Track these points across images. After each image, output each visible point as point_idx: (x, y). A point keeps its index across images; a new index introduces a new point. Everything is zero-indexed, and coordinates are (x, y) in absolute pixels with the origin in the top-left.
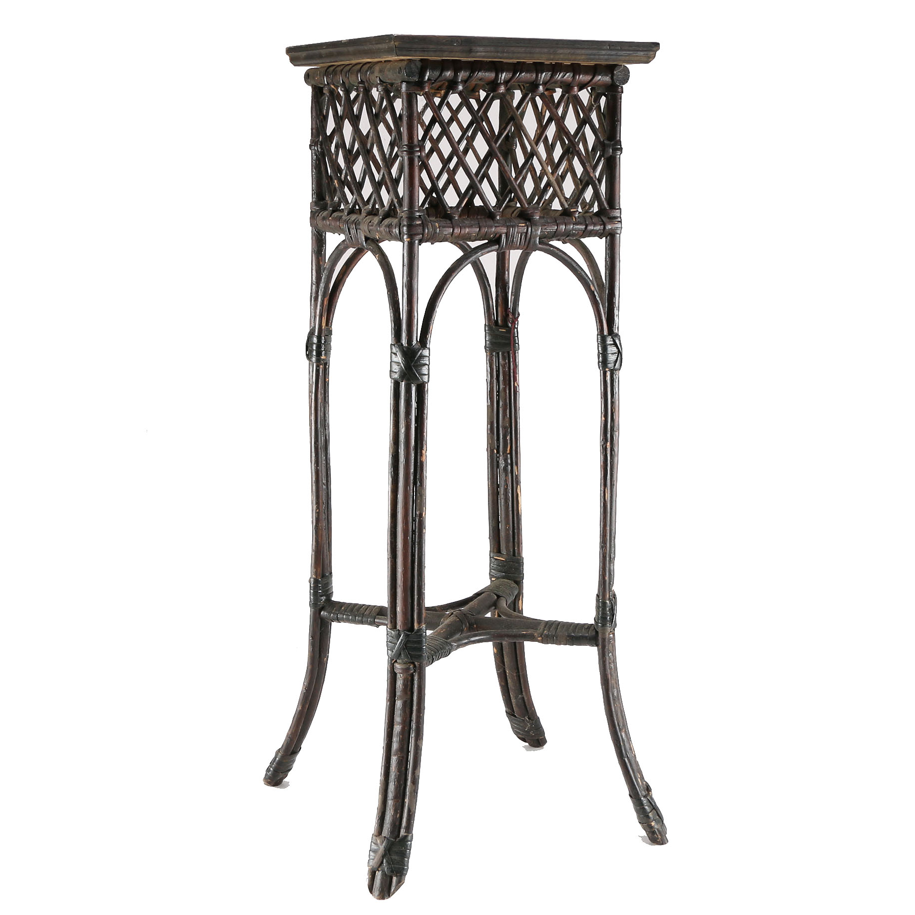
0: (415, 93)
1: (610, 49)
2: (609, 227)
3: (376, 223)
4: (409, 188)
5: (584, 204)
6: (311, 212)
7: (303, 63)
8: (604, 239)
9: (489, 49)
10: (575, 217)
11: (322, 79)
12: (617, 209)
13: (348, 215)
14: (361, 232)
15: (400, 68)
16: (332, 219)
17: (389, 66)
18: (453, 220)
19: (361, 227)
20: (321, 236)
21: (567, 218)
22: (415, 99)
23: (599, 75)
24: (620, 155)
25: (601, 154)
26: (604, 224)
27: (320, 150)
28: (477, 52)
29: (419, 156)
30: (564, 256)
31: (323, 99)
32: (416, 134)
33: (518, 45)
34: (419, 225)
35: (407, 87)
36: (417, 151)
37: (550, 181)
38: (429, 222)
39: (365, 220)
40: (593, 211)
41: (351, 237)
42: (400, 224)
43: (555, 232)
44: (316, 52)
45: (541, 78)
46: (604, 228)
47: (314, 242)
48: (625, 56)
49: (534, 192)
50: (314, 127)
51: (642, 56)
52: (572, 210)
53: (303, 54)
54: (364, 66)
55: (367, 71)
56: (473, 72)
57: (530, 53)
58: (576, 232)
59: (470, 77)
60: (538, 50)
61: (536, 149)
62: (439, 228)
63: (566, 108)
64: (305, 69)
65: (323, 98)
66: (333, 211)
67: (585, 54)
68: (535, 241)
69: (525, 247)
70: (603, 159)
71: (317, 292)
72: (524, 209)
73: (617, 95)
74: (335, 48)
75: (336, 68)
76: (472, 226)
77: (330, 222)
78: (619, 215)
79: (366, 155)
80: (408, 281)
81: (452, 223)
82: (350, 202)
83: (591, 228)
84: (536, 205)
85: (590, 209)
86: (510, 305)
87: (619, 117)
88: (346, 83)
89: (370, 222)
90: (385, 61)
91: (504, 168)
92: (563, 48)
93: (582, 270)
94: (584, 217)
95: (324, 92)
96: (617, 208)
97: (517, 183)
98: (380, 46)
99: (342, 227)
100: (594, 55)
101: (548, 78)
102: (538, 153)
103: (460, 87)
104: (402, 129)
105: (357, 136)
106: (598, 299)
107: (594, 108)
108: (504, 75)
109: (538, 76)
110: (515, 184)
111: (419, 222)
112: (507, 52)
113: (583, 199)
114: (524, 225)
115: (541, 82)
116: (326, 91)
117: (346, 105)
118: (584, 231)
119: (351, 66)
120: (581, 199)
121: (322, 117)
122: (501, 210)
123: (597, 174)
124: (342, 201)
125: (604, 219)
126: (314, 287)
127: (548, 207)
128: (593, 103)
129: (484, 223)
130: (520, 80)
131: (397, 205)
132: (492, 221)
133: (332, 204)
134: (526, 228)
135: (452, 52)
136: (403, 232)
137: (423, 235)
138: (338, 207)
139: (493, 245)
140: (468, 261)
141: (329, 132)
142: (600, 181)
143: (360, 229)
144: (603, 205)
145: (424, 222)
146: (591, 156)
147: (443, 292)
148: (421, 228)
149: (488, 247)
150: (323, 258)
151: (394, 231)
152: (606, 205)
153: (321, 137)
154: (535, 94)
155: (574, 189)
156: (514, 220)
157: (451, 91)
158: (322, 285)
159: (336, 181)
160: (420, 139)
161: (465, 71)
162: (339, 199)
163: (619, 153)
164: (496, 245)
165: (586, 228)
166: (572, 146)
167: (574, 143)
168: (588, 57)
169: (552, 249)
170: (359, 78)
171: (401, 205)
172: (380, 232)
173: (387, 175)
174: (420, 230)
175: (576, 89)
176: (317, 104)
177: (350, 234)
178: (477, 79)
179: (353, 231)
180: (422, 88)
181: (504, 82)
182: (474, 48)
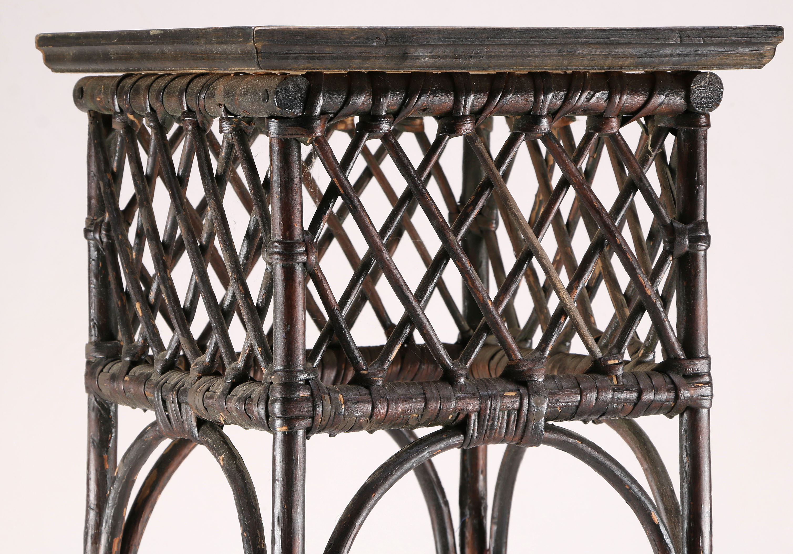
0: (295, 139)
1: (682, 44)
2: (686, 394)
3: (219, 392)
4: (285, 327)
5: (635, 344)
6: (88, 363)
7: (72, 67)
8: (677, 417)
9: (440, 51)
10: (616, 376)
11: (110, 100)
12: (702, 358)
13: (163, 372)
14: (189, 409)
15: (266, 90)
16: (131, 379)
17: (243, 83)
18: (373, 388)
19: (190, 398)
20: (108, 411)
21: (600, 377)
22: (295, 150)
23: (660, 94)
24: (705, 251)
25: (668, 248)
26: (676, 389)
27: (105, 240)
28: (418, 57)
29: (305, 264)
30: (595, 453)
31: (112, 139)
32: (298, 219)
33: (498, 41)
34: (306, 399)
35: (280, 127)
36: (301, 253)
37: (566, 305)
38: (325, 393)
39: (196, 385)
40: (653, 360)
41: (168, 416)
42: (268, 397)
43: (578, 407)
44: (99, 48)
45: (544, 102)
46: (677, 397)
47: (93, 423)
48: (714, 56)
49: (533, 318)
50: (93, 194)
51: (749, 55)
52: (611, 362)
53: (72, 50)
54: (194, 82)
55: (200, 92)
56: (409, 96)
57: (523, 57)
58: (620, 407)
59: (403, 106)
60: (537, 50)
61: (536, 244)
62: (345, 403)
63: (595, 152)
64: (77, 77)
65: (111, 136)
66: (133, 364)
67: (631, 56)
68: (537, 426)
69: (517, 438)
70: (670, 258)
71: (98, 525)
72: (513, 363)
73: (698, 132)
74: (134, 44)
75: (137, 81)
76: (411, 398)
77: (127, 385)
78: (706, 370)
79: (198, 254)
80: (283, 512)
81: (370, 394)
82: (166, 348)
83: (649, 396)
84: (538, 354)
85: (647, 356)
86: (489, 542)
87: (702, 175)
88: (158, 112)
89: (208, 390)
90: (237, 74)
91: (473, 283)
92: (584, 45)
93: (634, 481)
94: (635, 375)
95: (114, 126)
96: (701, 356)
97: (500, 311)
98: (227, 48)
99: (149, 397)
100: (650, 56)
101: (559, 102)
102: (540, 252)
103: (384, 125)
104: (270, 207)
105: (181, 219)
106: (668, 541)
107: (651, 158)
108: (471, 99)
109: (539, 98)
110: (494, 313)
111: (305, 394)
112: (478, 56)
113: (633, 338)
114: (513, 394)
115: (545, 112)
116: (117, 124)
117: (159, 155)
118: (635, 404)
119: (167, 79)
120: (629, 340)
121: (109, 176)
122: (468, 366)
123: (660, 288)
124: (151, 344)
125: (677, 379)
126: (92, 515)
127: (563, 349)
128: (649, 148)
129: (435, 392)
130: (503, 108)
131: (261, 359)
132: (450, 388)
133: (130, 349)
134: (518, 399)
135: (368, 58)
136: (274, 414)
137: (313, 418)
138: (142, 355)
139: (454, 436)
140: (409, 464)
141: (123, 204)
142: (665, 301)
143: (187, 403)
144: (674, 350)
145: (315, 393)
146: (647, 252)
147: (354, 532)
148: (310, 404)
149: (444, 439)
150: (112, 456)
151: (255, 409)
152: (679, 351)
153: (107, 215)
154: (533, 135)
155: (615, 315)
156: (495, 384)
157: (367, 134)
158: (109, 512)
159: (138, 305)
160: (306, 228)
161: (395, 94)
162: (145, 340)
163: (702, 246)
164: (459, 435)
165: (639, 397)
166: (608, 235)
167: (613, 229)
168: (639, 60)
169: (571, 440)
170: (185, 105)
171: (269, 359)
172: (228, 412)
173: (241, 299)
174: (306, 408)
175: (614, 122)
176: (99, 149)
177: (166, 410)
178: (419, 109)
179: (172, 407)
180: (310, 130)
181: (471, 113)
182: (411, 50)
